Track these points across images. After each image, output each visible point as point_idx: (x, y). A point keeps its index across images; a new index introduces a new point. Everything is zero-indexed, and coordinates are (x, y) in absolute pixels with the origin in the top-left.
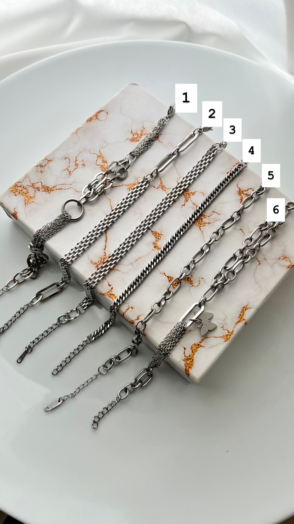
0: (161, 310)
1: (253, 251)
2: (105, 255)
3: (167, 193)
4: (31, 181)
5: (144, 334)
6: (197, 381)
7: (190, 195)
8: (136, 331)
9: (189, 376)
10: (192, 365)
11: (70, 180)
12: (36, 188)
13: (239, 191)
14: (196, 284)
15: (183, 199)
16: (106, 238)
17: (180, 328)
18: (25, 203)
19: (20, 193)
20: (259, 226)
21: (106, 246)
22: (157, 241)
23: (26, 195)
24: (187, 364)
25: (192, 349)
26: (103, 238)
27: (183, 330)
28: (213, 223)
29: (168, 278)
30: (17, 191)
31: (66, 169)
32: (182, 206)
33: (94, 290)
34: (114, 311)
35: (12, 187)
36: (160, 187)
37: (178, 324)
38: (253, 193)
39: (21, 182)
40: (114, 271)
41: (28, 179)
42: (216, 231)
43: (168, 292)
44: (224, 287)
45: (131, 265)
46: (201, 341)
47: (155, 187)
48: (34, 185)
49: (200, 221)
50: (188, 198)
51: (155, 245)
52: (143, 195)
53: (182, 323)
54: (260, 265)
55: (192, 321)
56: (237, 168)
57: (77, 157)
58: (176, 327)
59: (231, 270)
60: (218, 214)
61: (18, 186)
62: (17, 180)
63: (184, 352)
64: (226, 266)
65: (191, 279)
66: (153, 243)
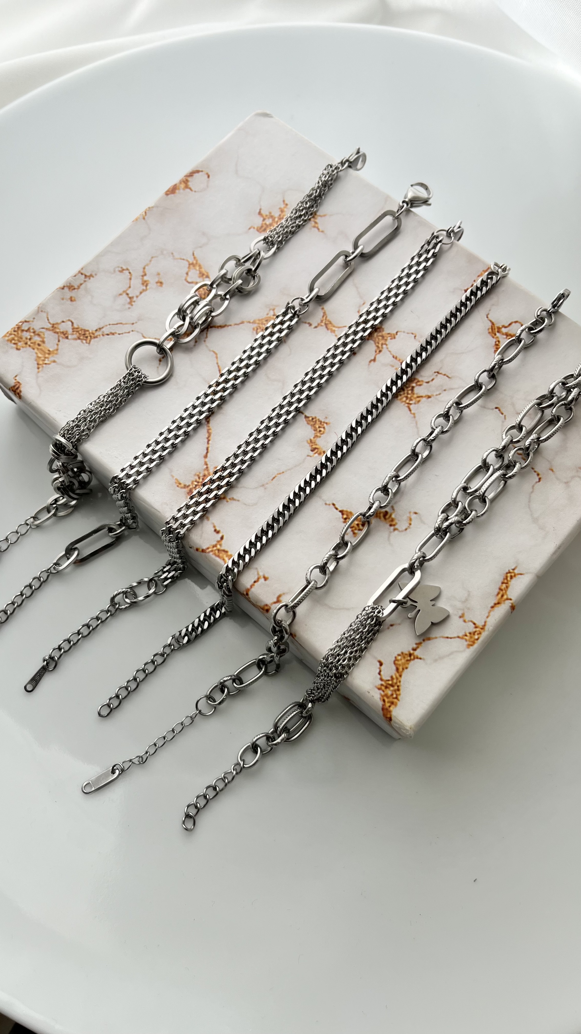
0: (327, 581)
1: (526, 452)
2: (207, 468)
3: (336, 336)
4: (49, 319)
5: (293, 632)
6: (408, 734)
7: (385, 338)
8: (274, 626)
9: (392, 722)
10: (396, 698)
11: (132, 315)
12: (60, 332)
13: (490, 327)
14: (402, 525)
15: (370, 347)
16: (208, 432)
17: (368, 618)
18: (38, 364)
19: (26, 344)
20: (537, 399)
21: (207, 449)
22: (317, 436)
23: (39, 347)
24: (386, 695)
25: (397, 664)
26: (203, 432)
27: (375, 623)
28: (437, 395)
29: (343, 514)
30: (20, 340)
31: (124, 292)
32: (370, 361)
33: (185, 542)
34: (228, 585)
35: (11, 331)
36: (323, 324)
37: (364, 610)
38: (522, 331)
39: (28, 322)
40: (226, 502)
41: (44, 315)
42: (442, 413)
43: (343, 544)
44: (463, 529)
45: (262, 488)
46: (415, 646)
47: (310, 325)
48: (55, 328)
49: (410, 392)
50: (382, 344)
51: (312, 446)
52: (285, 342)
53: (373, 608)
54: (540, 482)
55: (395, 605)
56: (485, 279)
57: (146, 267)
58: (360, 616)
59: (477, 494)
60: (447, 376)
61: (23, 331)
62: (22, 319)
63: (378, 671)
64: (467, 485)
65: (391, 515)
66: (309, 441)
